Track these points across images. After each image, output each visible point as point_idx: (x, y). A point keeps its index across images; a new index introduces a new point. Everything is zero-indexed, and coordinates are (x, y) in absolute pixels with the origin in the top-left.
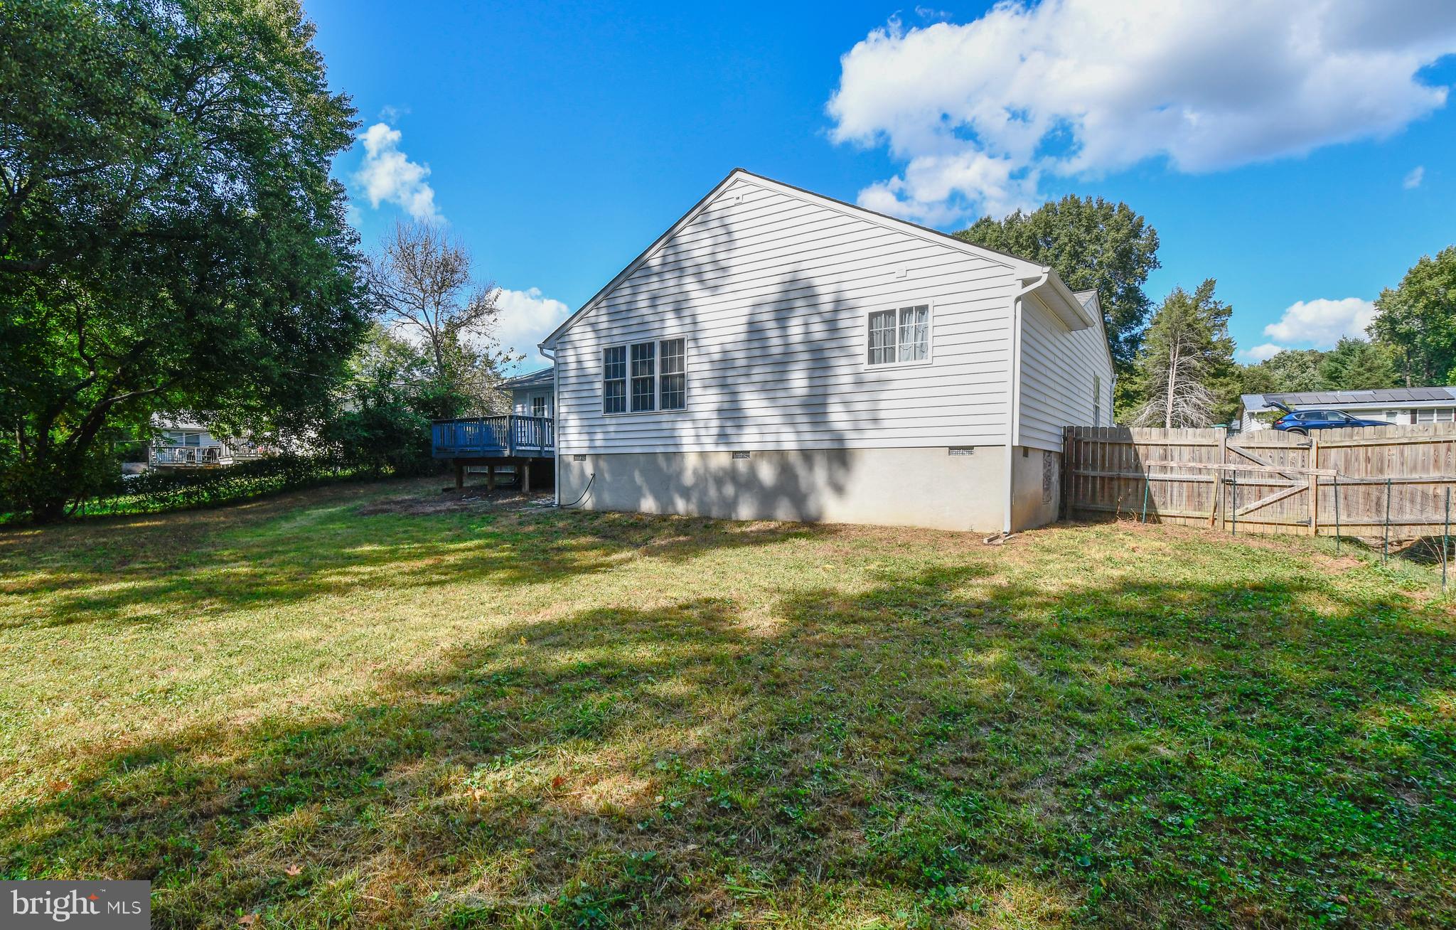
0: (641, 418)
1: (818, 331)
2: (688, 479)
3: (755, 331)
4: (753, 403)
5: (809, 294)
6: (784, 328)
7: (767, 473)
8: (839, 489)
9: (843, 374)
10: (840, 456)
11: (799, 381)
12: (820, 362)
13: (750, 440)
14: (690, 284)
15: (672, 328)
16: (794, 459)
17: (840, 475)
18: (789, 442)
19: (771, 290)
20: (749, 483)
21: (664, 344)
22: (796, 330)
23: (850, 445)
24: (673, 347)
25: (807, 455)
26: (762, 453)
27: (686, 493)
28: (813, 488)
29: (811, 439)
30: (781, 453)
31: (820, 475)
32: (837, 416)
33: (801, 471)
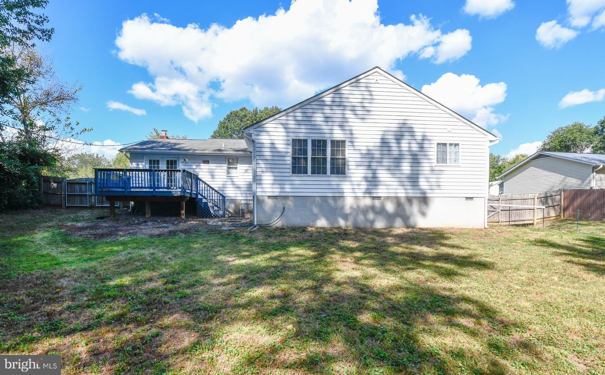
0: (319, 178)
1: (415, 147)
2: (347, 210)
3: (384, 143)
4: (383, 175)
5: (411, 131)
6: (399, 143)
7: (390, 207)
8: (423, 214)
9: (425, 167)
10: (424, 200)
11: (406, 167)
12: (416, 160)
13: (382, 191)
14: (349, 114)
15: (338, 135)
16: (403, 200)
17: (424, 208)
18: (402, 193)
19: (394, 126)
20: (381, 212)
21: (333, 142)
22: (404, 145)
23: (428, 195)
24: (338, 145)
25: (409, 200)
26: (388, 198)
27: (345, 217)
28: (412, 214)
29: (411, 193)
30: (397, 198)
31: (415, 208)
32: (423, 183)
33: (407, 207)
